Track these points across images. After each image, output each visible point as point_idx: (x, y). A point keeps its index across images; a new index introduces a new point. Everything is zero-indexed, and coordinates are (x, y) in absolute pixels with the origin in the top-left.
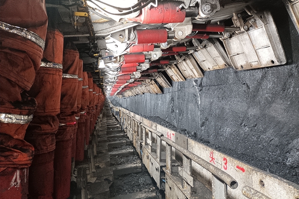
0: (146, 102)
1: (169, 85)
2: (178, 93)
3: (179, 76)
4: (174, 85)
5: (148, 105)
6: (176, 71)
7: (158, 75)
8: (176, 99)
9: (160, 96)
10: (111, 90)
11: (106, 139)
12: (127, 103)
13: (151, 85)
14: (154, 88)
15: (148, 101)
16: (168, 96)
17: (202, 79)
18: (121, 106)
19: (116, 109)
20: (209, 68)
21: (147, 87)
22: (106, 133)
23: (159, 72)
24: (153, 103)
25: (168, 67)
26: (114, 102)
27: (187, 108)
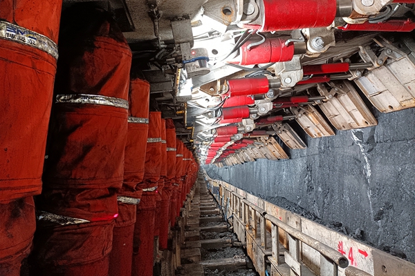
0: (260, 173)
1: (301, 144)
2: (320, 156)
3: (323, 126)
4: (311, 143)
5: (264, 178)
6: (317, 118)
7: (282, 128)
8: (316, 167)
9: (284, 164)
10: (207, 154)
11: (198, 234)
12: (230, 174)
13: (270, 146)
14: (275, 150)
15: (264, 172)
16: (300, 164)
17: (373, 129)
18: (221, 179)
19: (214, 183)
20: (391, 107)
21: (262, 149)
22: (198, 222)
23: (284, 122)
24: (272, 174)
25: (301, 112)
26: (211, 174)
27: (341, 185)
